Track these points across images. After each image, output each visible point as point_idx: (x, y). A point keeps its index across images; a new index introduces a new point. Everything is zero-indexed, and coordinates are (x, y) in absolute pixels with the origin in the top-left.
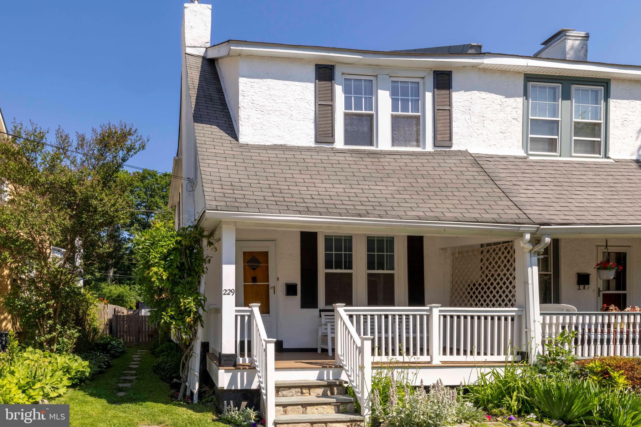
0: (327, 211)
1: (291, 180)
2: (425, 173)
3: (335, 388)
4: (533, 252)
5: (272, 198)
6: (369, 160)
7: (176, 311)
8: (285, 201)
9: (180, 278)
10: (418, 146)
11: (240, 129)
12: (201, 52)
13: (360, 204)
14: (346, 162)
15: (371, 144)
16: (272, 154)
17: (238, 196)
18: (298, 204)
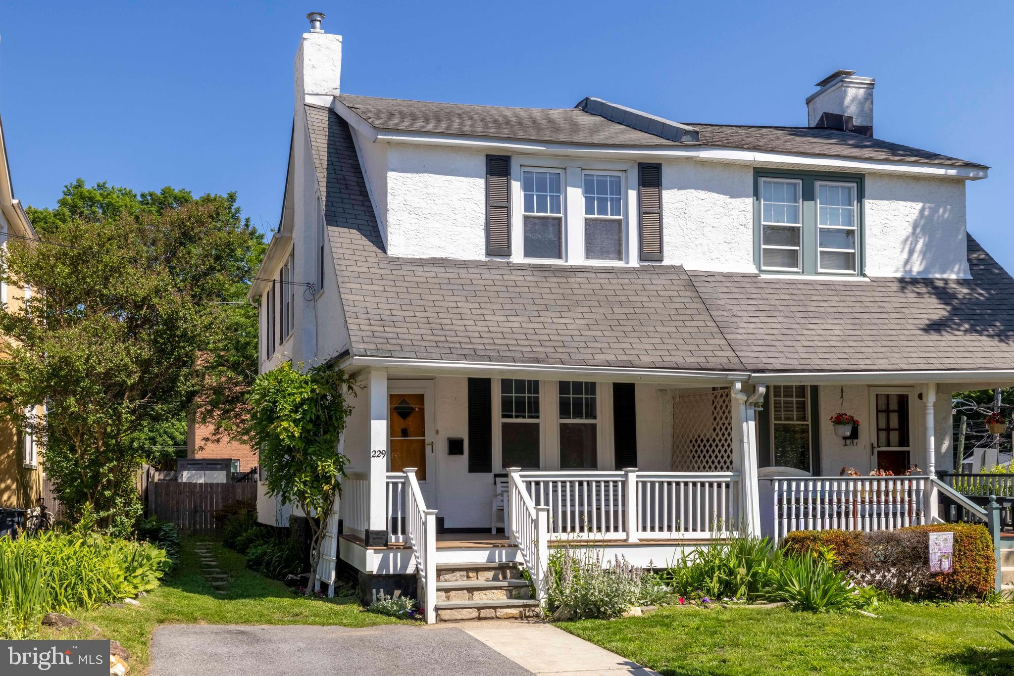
0: (498, 354)
1: (455, 311)
2: (624, 299)
3: (508, 571)
4: (748, 403)
5: (432, 338)
6: (555, 280)
7: (311, 476)
8: (447, 341)
9: (315, 434)
10: (620, 259)
11: (389, 238)
12: (327, 102)
13: (538, 344)
14: (525, 284)
15: (559, 257)
16: (430, 271)
17: (391, 335)
18: (463, 346)
